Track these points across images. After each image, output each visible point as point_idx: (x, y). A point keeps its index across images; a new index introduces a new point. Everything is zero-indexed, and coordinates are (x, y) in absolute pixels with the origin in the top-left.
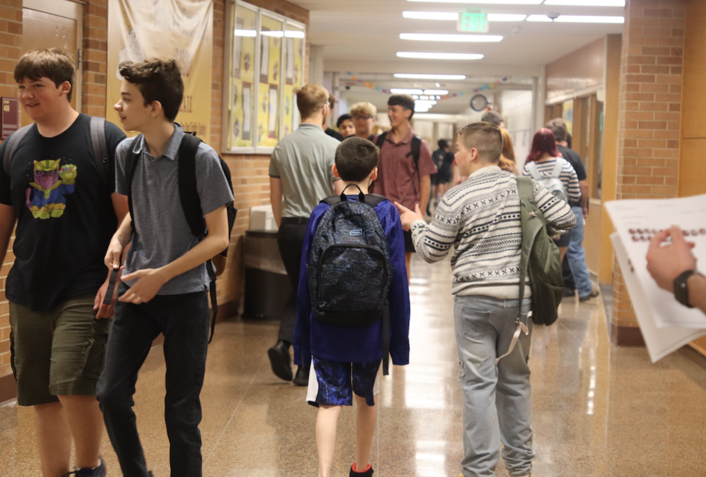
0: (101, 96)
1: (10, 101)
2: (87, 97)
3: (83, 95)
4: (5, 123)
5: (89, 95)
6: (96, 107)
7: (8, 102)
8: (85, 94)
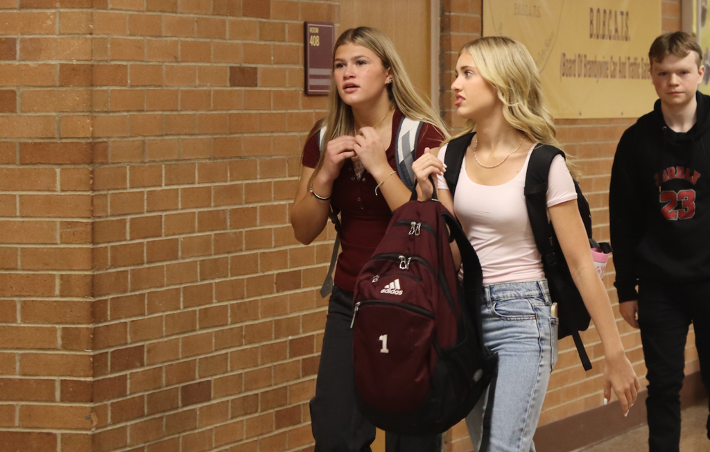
0: (474, 15)
1: (320, 28)
2: (449, 17)
3: (442, 15)
4: (311, 67)
5: (452, 14)
6: (465, 34)
7: (317, 31)
8: (447, 14)
